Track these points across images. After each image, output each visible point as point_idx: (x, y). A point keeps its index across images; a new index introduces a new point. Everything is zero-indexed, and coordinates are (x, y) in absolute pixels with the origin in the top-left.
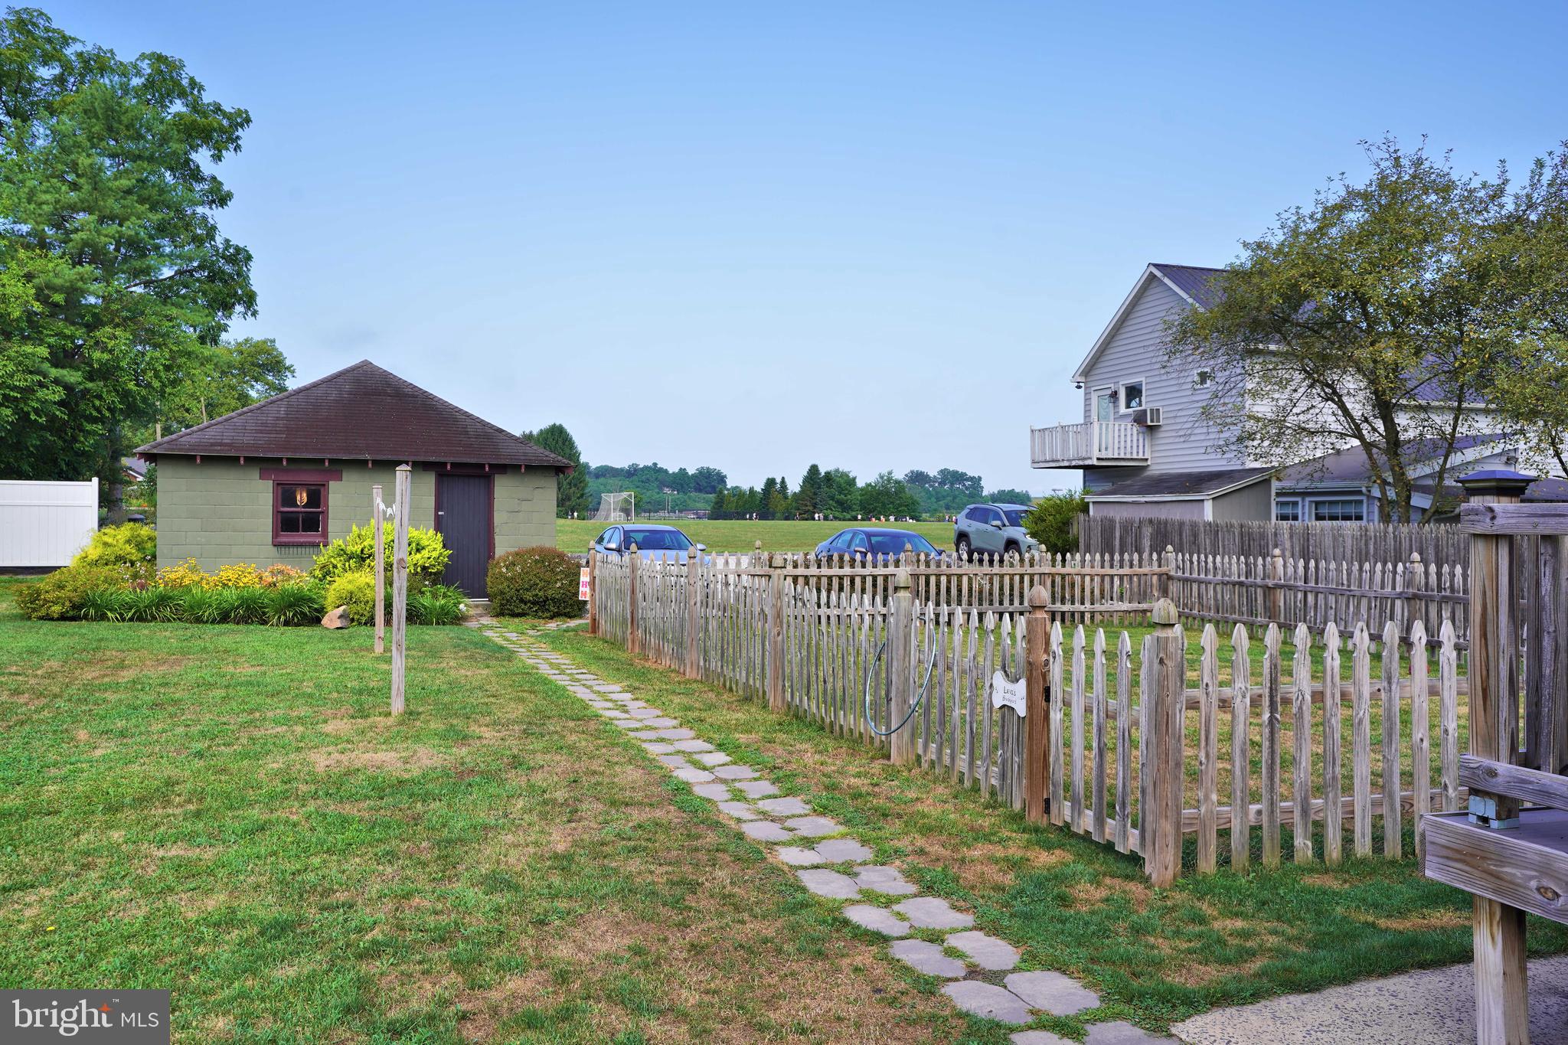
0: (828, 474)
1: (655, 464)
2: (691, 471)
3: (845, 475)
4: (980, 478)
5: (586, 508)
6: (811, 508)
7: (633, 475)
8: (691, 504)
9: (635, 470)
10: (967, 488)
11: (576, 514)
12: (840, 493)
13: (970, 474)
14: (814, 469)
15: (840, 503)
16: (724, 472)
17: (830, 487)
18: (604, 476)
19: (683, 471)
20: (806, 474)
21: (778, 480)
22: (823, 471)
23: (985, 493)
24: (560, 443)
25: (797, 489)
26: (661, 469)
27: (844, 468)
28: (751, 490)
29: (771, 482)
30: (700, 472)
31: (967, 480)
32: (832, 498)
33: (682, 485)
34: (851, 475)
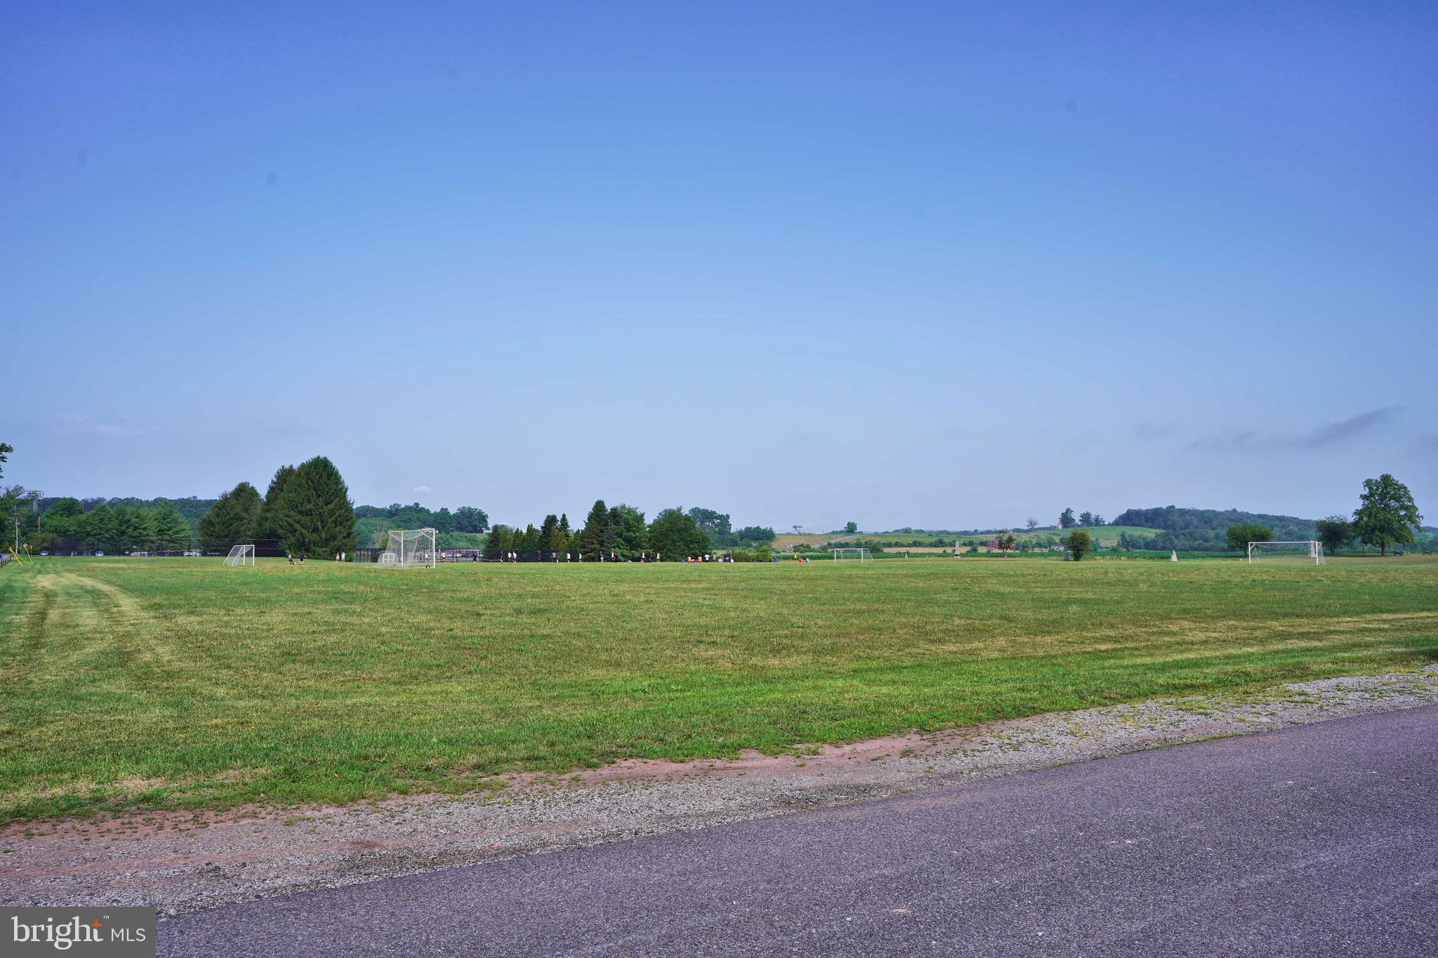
0: (614, 510)
1: (417, 504)
2: (453, 511)
3: (630, 511)
4: (728, 516)
5: (353, 548)
6: (597, 546)
7: (394, 515)
8: (454, 544)
9: (397, 510)
10: (716, 526)
11: (343, 556)
12: (628, 530)
13: (719, 512)
14: (600, 506)
15: (629, 541)
16: (485, 511)
17: (617, 523)
18: (365, 516)
19: (444, 511)
20: (591, 510)
21: (559, 518)
22: (609, 507)
23: (733, 530)
24: (325, 477)
25: (582, 527)
26: (423, 509)
27: (630, 504)
28: (530, 528)
29: (551, 520)
30: (462, 512)
31: (716, 518)
32: (620, 535)
33: (443, 524)
34: (639, 511)
